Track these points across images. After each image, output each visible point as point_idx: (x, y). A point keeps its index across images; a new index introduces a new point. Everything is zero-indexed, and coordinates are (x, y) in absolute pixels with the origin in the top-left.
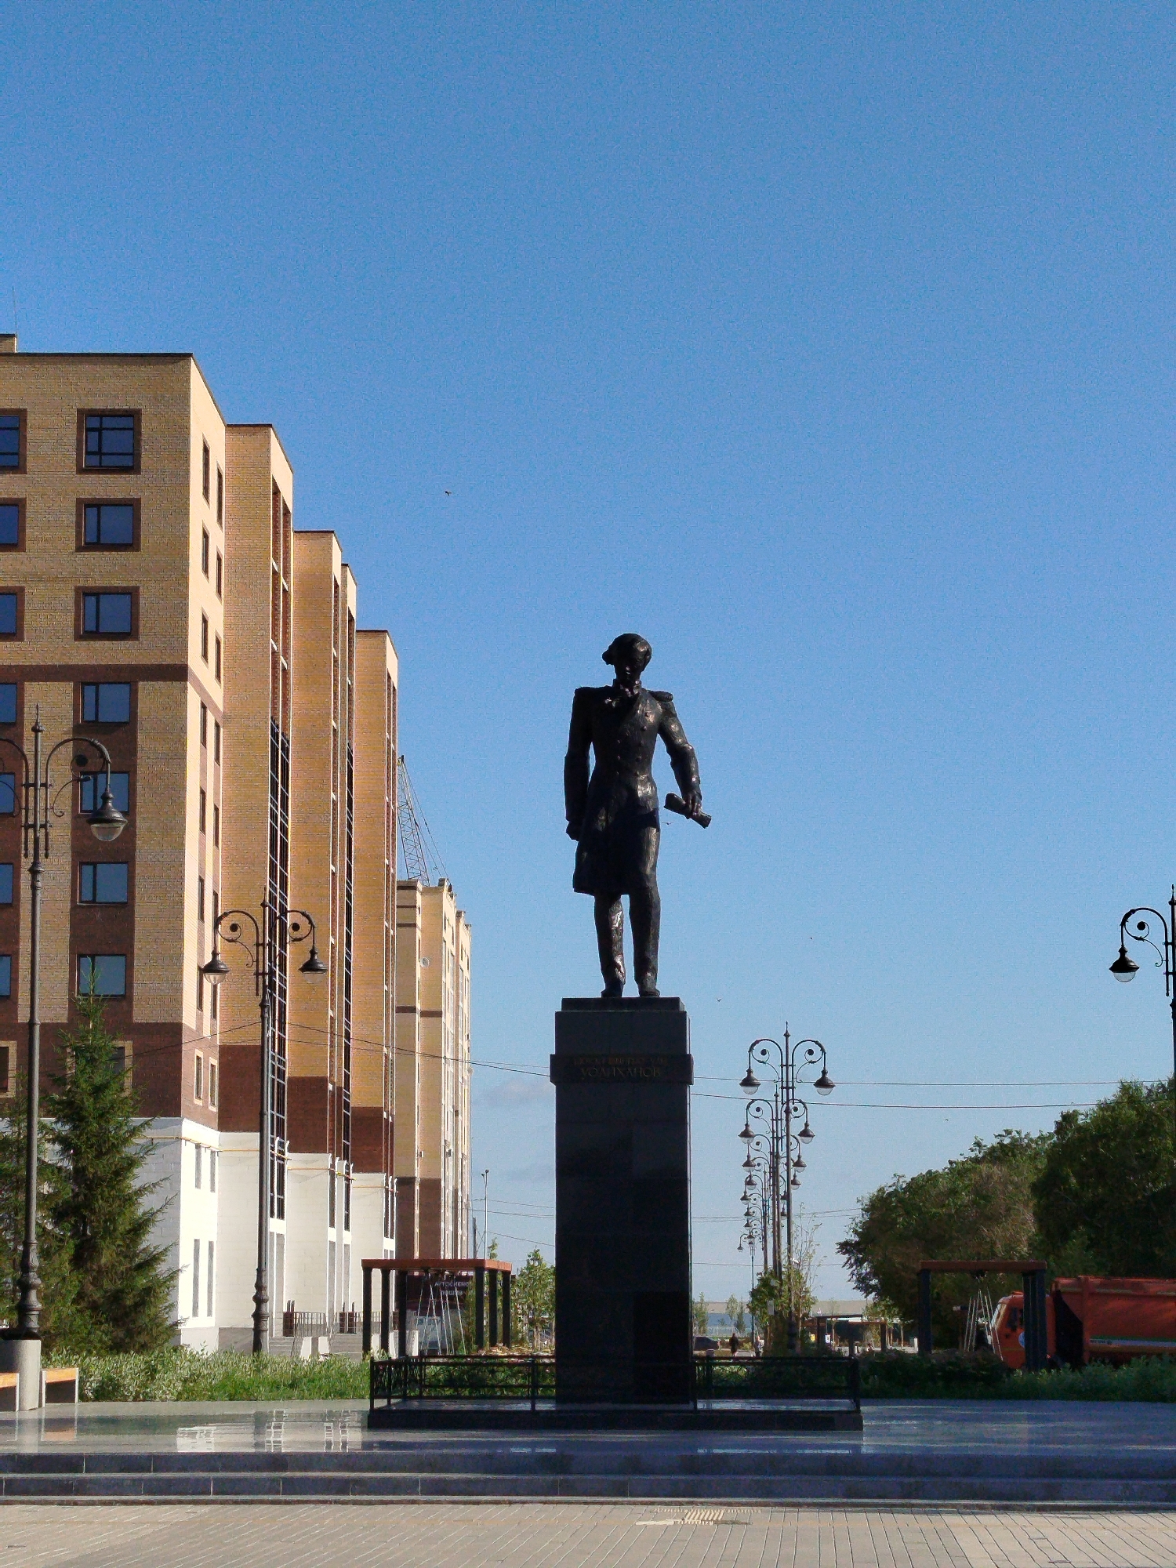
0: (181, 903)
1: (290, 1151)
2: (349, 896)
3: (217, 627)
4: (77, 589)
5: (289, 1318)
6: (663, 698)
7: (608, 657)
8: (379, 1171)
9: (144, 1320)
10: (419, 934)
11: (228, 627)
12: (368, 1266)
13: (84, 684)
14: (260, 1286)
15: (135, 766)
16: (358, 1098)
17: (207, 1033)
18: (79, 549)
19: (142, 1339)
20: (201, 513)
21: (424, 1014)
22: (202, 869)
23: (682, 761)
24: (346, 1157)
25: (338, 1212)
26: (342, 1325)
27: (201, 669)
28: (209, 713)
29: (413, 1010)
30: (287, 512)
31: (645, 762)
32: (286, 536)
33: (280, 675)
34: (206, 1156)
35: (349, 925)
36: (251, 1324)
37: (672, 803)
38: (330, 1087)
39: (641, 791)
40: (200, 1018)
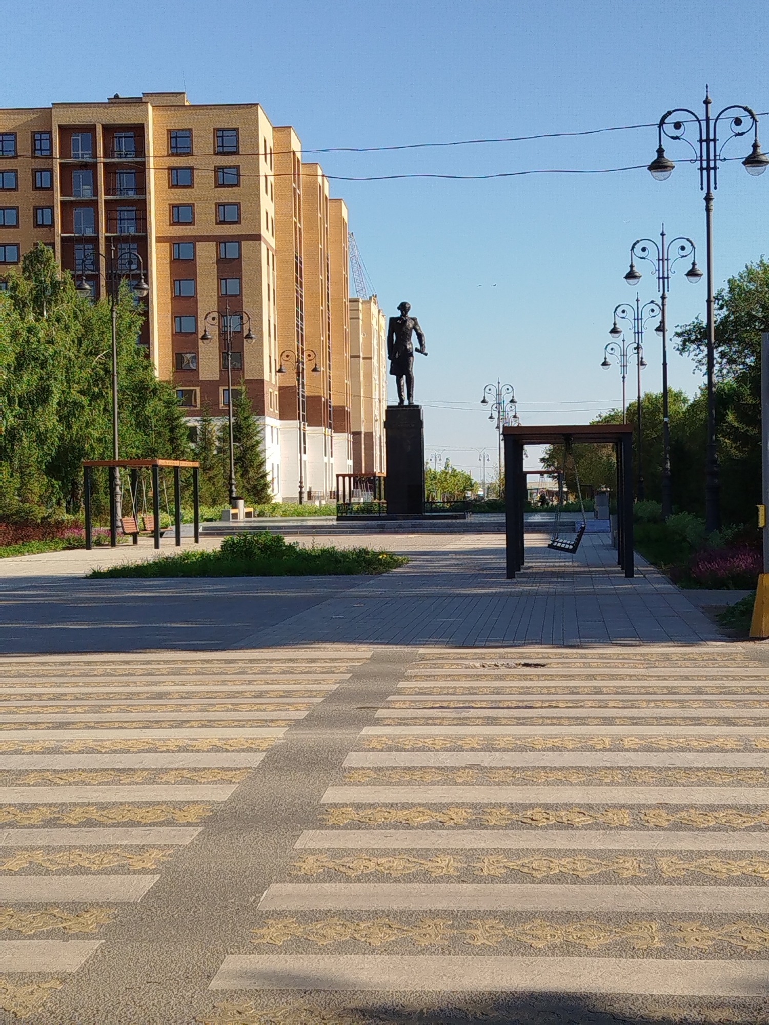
0: (262, 330)
1: (308, 426)
2: (329, 318)
3: (272, 214)
4: (216, 204)
5: (309, 493)
6: (414, 319)
7: (399, 308)
8: (344, 432)
9: (263, 494)
10: (361, 322)
11: (276, 213)
12: (338, 476)
13: (220, 243)
14: (301, 482)
15: (241, 276)
16: (333, 403)
17: (273, 382)
18: (216, 187)
19: (264, 500)
20: (265, 168)
21: (364, 358)
22: (269, 316)
23: (420, 336)
24: (330, 428)
25: (328, 450)
26: (331, 495)
27: (266, 234)
28: (270, 251)
29: (359, 357)
30: (298, 161)
31: (409, 339)
32: (298, 167)
33: (298, 231)
34: (275, 431)
35: (329, 331)
36: (298, 495)
37: (417, 350)
38: (323, 399)
39: (408, 347)
40: (270, 377)
